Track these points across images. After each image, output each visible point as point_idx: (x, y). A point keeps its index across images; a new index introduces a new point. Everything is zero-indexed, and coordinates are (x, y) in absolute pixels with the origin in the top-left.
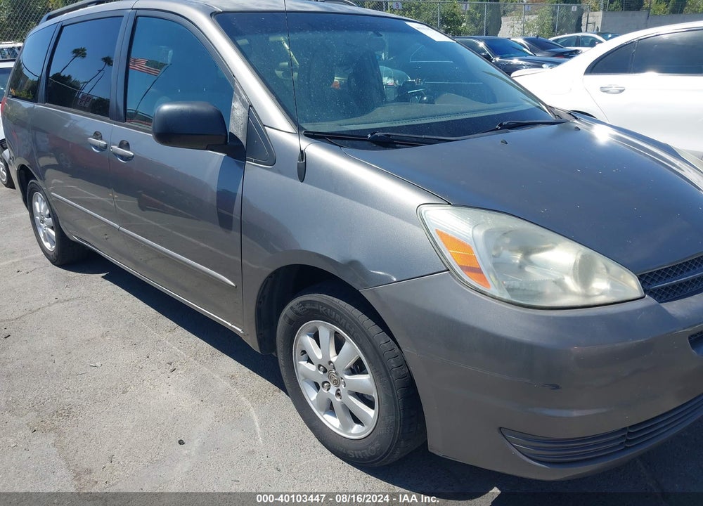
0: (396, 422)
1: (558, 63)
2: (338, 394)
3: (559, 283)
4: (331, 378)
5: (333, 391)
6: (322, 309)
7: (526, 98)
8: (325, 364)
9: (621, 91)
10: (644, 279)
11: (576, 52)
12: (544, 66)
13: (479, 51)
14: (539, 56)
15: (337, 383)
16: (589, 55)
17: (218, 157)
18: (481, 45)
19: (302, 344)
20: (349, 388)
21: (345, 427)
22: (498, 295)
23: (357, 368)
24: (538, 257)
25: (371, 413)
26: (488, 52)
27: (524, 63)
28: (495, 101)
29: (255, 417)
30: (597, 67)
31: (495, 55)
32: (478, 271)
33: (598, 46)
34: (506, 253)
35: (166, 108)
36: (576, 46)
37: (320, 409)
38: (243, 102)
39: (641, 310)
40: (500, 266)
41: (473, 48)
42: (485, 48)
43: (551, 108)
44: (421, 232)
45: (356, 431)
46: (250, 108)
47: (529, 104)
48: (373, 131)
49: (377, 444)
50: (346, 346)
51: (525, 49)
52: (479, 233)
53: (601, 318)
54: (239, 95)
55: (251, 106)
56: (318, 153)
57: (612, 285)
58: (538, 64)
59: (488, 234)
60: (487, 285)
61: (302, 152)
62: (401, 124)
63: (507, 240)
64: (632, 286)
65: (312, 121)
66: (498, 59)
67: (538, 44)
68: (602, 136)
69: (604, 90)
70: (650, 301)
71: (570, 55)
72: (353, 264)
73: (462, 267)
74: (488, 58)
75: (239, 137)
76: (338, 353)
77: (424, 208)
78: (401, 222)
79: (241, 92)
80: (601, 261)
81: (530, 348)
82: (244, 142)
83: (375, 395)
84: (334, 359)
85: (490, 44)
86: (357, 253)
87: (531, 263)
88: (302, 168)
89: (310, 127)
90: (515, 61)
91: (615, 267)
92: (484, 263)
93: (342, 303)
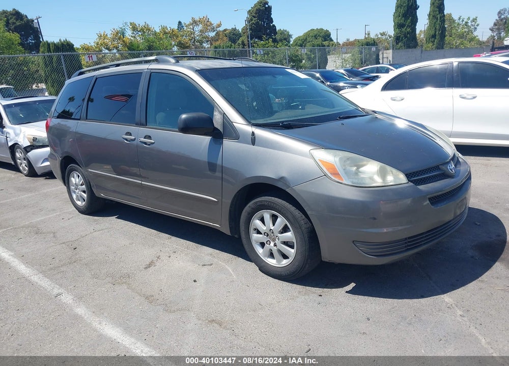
0: (306, 249)
1: (367, 85)
2: (275, 245)
3: (371, 178)
4: (270, 238)
5: (272, 244)
6: (266, 204)
7: (350, 105)
8: (268, 231)
9: (402, 99)
10: (408, 176)
11: (377, 77)
12: (358, 86)
13: (318, 79)
14: (354, 80)
15: (274, 240)
16: (385, 78)
17: (208, 139)
18: (318, 75)
19: (254, 225)
20: (281, 240)
21: (279, 262)
22: (347, 183)
23: (285, 229)
24: (362, 169)
25: (293, 251)
26: (322, 80)
27: (346, 85)
28: (334, 108)
29: (229, 268)
30: (388, 87)
31: (327, 81)
32: (338, 174)
33: (391, 72)
34: (348, 168)
35: (184, 116)
36: (377, 73)
37: (265, 256)
38: (220, 112)
39: (407, 187)
40: (347, 173)
41: (313, 76)
42: (320, 77)
43: (363, 109)
44: (312, 161)
45: (285, 262)
46: (224, 115)
47: (352, 108)
48: (282, 122)
49: (297, 264)
50: (279, 220)
51: (345, 77)
52: (337, 159)
53: (391, 190)
54: (217, 109)
55: (224, 113)
56: (260, 133)
57: (394, 178)
58: (354, 86)
59: (341, 159)
60: (342, 180)
61: (253, 132)
62: (294, 119)
63: (348, 162)
64: (402, 178)
65: (254, 119)
66: (328, 83)
67: (352, 73)
68: (401, 124)
69: (393, 99)
70: (411, 184)
71: (373, 79)
72: (282, 178)
73: (331, 174)
74: (322, 82)
75: (219, 128)
76: (274, 225)
77: (312, 151)
78: (302, 157)
79: (218, 107)
80: (389, 168)
81: (362, 202)
82: (222, 130)
83: (294, 241)
84: (272, 228)
85: (322, 74)
86: (284, 174)
87: (360, 172)
88: (253, 140)
89: (253, 122)
90: (341, 84)
91: (394, 171)
92: (340, 171)
93: (276, 199)
